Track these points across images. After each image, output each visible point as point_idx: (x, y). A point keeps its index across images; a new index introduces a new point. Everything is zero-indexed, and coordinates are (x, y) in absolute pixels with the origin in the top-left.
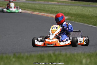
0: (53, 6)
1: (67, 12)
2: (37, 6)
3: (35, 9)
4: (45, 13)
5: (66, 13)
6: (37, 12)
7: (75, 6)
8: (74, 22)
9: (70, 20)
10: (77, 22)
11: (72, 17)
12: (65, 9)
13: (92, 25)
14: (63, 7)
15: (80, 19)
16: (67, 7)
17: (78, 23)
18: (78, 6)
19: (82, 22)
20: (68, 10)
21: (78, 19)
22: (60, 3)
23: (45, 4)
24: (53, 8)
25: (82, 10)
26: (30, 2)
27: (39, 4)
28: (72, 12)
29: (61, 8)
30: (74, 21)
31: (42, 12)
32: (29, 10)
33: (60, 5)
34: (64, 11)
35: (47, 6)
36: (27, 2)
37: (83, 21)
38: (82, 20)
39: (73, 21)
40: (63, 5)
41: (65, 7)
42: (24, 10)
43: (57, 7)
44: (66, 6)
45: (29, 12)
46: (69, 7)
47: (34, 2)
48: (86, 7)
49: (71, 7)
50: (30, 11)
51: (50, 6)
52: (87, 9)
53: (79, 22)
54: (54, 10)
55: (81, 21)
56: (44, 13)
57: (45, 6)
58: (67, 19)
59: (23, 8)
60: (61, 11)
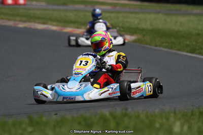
1: (133, 27)
2: (71, 16)
5: (131, 28)
6: (71, 27)
7: (149, 13)
8: (148, 46)
9: (140, 43)
10: (156, 46)
11: (144, 36)
13: (187, 52)
16: (134, 15)
17: (158, 48)
18: (158, 13)
20: (136, 22)
21: (157, 41)
22: (118, 8)
25: (165, 20)
26: (56, 7)
27: (76, 10)
28: (143, 26)
29: (121, 19)
30: (150, 45)
31: (81, 28)
32: (55, 23)
33: (118, 12)
34: (127, 25)
36: (50, 7)
37: (167, 44)
38: (166, 43)
39: (147, 44)
40: (125, 12)
42: (44, 23)
43: (113, 15)
44: (132, 13)
45: (54, 28)
46: (137, 16)
47: (64, 8)
48: (174, 14)
49: (141, 16)
50: (56, 25)
53: (160, 46)
55: (165, 44)
58: (134, 41)
59: (41, 21)
60: (121, 25)
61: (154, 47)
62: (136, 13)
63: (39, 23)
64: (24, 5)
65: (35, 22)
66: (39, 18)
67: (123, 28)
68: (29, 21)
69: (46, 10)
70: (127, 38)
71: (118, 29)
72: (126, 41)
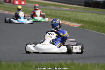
0: (65, 12)
5: (79, 20)
7: (89, 13)
8: (87, 30)
9: (83, 28)
10: (91, 30)
11: (85, 24)
12: (78, 16)
14: (76, 13)
15: (94, 27)
16: (80, 13)
19: (96, 31)
20: (81, 17)
21: (92, 27)
23: (57, 10)
24: (65, 14)
25: (96, 17)
27: (51, 9)
28: (85, 19)
29: (74, 15)
30: (88, 29)
33: (72, 11)
34: (77, 18)
35: (59, 11)
37: (97, 29)
38: (96, 28)
41: (79, 13)
43: (70, 13)
46: (82, 14)
47: (45, 7)
48: (101, 14)
49: (84, 14)
51: (62, 12)
52: (101, 16)
53: (93, 30)
54: (66, 16)
57: (57, 11)
58: (80, 27)
60: (73, 18)
61: (90, 30)
62: (82, 12)
64: (24, 5)
67: (74, 19)
70: (76, 25)
71: (72, 20)
72: (76, 26)
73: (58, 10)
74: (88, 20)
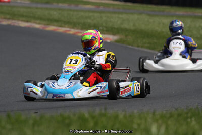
0: (87, 14)
1: (116, 27)
2: (55, 14)
3: (51, 21)
4: (70, 28)
5: (114, 28)
6: (54, 25)
7: (132, 13)
8: (130, 46)
9: (123, 44)
10: (138, 46)
11: (126, 36)
12: (112, 19)
14: (109, 15)
15: (144, 41)
16: (117, 15)
17: (140, 49)
18: (141, 13)
20: (119, 22)
21: (139, 41)
22: (102, 8)
23: (71, 10)
24: (87, 18)
25: (148, 21)
26: (39, 6)
27: (60, 9)
28: (126, 26)
29: (104, 18)
30: (132, 46)
31: (65, 27)
32: (38, 21)
33: (101, 12)
34: (110, 25)
35: (75, 13)
36: (34, 5)
37: (149, 45)
38: (149, 43)
39: (129, 45)
40: (108, 12)
41: (113, 15)
42: (27, 21)
43: (96, 15)
44: (114, 13)
45: (37, 26)
46: (120, 16)
47: (48, 6)
49: (124, 16)
50: (39, 24)
51: (82, 14)
53: (142, 47)
54: (89, 21)
55: (147, 45)
56: (68, 27)
57: (71, 13)
58: (116, 41)
59: (24, 19)
60: (104, 24)
61: (136, 48)
62: (119, 13)
63: (22, 21)
64: (8, 2)
65: (18, 20)
66: (23, 16)
67: (106, 27)
68: (13, 19)
69: (29, 7)
70: (110, 38)
71: (101, 28)
72: (109, 41)
73: (74, 11)
74: (132, 28)
